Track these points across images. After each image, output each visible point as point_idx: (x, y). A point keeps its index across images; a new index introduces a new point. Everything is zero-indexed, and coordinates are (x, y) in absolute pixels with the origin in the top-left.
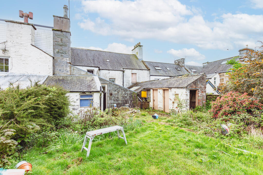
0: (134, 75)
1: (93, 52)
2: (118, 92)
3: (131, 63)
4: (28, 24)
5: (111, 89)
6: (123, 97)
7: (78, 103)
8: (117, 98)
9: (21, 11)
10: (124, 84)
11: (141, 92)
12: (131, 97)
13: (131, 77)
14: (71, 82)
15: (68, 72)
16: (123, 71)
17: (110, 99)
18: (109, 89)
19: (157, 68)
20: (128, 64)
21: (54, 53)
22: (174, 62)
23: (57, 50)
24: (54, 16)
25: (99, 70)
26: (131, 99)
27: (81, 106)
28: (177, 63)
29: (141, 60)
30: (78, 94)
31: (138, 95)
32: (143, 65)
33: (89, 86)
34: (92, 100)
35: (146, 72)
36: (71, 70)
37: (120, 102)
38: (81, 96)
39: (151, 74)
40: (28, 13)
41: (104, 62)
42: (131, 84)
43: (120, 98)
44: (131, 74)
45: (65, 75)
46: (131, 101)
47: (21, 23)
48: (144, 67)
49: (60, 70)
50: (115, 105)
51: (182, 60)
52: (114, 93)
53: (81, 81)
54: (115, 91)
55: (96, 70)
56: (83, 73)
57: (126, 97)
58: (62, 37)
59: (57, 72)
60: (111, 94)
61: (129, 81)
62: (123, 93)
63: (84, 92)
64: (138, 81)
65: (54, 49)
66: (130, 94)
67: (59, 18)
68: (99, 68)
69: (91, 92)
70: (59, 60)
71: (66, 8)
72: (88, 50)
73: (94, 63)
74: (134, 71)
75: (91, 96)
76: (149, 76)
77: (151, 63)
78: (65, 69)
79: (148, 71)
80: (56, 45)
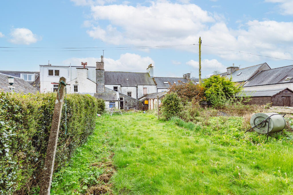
0: (145, 89)
1: (117, 74)
2: (130, 101)
3: (144, 80)
4: (86, 69)
5: (126, 99)
6: (133, 104)
7: (109, 106)
8: (130, 104)
9: (82, 62)
10: (138, 95)
11: (144, 101)
12: (138, 103)
13: (143, 90)
14: (105, 96)
15: (103, 90)
16: (137, 87)
17: (126, 105)
18: (125, 99)
19: (165, 82)
20: (142, 81)
21: (97, 81)
22: (183, 76)
23: (98, 80)
24: (96, 62)
25: (121, 86)
26: (138, 105)
27: (110, 107)
28: (185, 77)
29: (152, 77)
30: (108, 102)
31: (142, 103)
32: (153, 81)
33: (114, 98)
34: (115, 104)
35: (154, 87)
36: (104, 90)
37: (131, 106)
38: (110, 103)
39: (158, 88)
40: (85, 63)
41: (125, 81)
42: (143, 95)
43: (132, 104)
44: (143, 89)
45: (102, 92)
46: (138, 106)
47: (82, 69)
48: (153, 83)
49: (100, 90)
50: (128, 108)
51: (188, 74)
52: (127, 101)
53: (110, 95)
54: (129, 100)
55: (119, 86)
56: (111, 91)
57: (135, 104)
58: (100, 73)
59: (98, 91)
60: (126, 102)
61: (141, 93)
62: (133, 101)
63: (111, 101)
64: (148, 93)
65: (96, 79)
66: (137, 102)
67: (99, 63)
68: (121, 85)
69: (114, 101)
70: (99, 85)
71: (102, 57)
72: (114, 72)
73: (118, 82)
74: (145, 86)
75: (114, 103)
76: (156, 89)
77: (162, 79)
78: (102, 89)
79: (156, 86)
80: (97, 77)
